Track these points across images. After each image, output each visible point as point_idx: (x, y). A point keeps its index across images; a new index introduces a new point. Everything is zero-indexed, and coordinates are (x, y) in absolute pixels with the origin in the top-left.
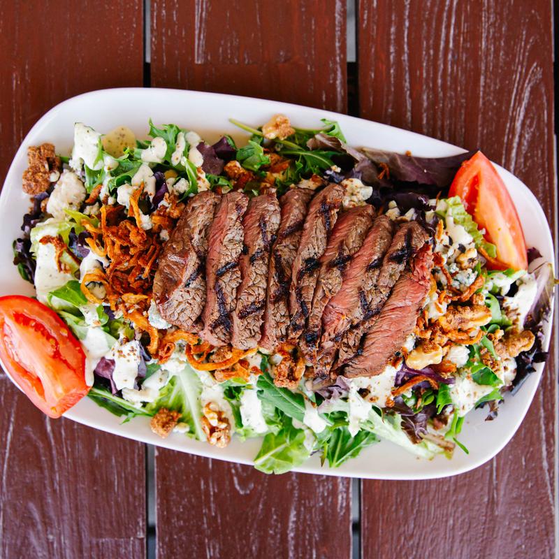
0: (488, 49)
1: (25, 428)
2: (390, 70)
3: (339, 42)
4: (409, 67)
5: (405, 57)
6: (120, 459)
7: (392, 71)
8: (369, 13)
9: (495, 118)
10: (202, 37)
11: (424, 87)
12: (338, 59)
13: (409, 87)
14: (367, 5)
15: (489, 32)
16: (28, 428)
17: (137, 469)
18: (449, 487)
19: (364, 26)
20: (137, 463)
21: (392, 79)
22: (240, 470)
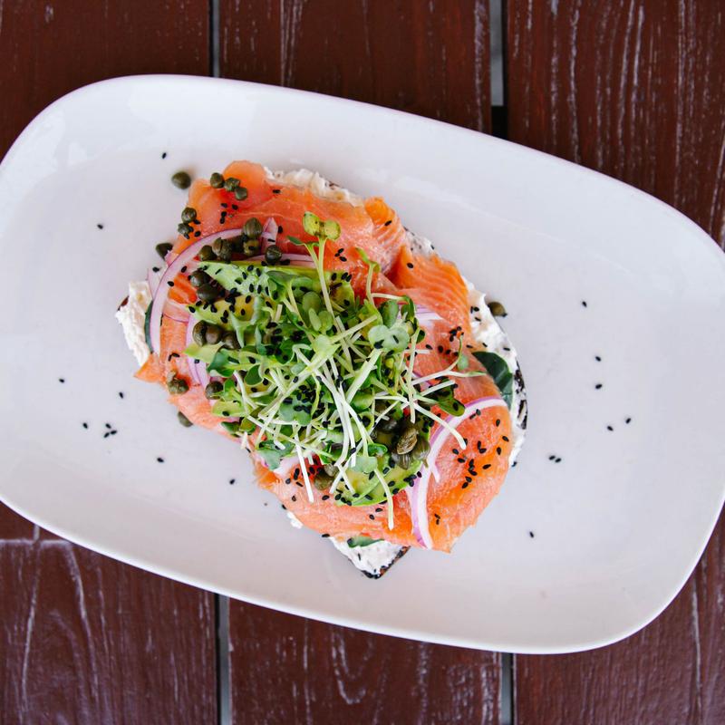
0: (686, 86)
1: (52, 613)
2: (551, 116)
3: (480, 77)
4: (577, 112)
5: (572, 98)
6: (181, 656)
7: (554, 118)
8: (521, 38)
9: (698, 182)
10: (290, 73)
11: (599, 140)
12: (478, 101)
13: (577, 140)
14: (518, 27)
15: (687, 63)
16: (55, 613)
17: (204, 669)
18: (636, 693)
19: (515, 55)
20: (204, 662)
21: (554, 128)
22: (347, 671)
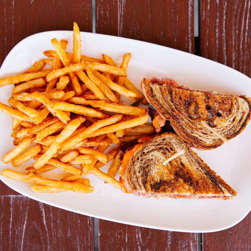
1: (33, 222)
2: (216, 41)
3: (190, 27)
4: (226, 39)
5: (224, 34)
6: (81, 238)
7: (217, 42)
8: (205, 12)
10: (121, 25)
11: (233, 49)
12: (190, 35)
13: (226, 50)
14: (204, 8)
16: (34, 223)
17: (89, 242)
19: (203, 19)
20: (89, 240)
21: (217, 46)
22: (142, 243)
